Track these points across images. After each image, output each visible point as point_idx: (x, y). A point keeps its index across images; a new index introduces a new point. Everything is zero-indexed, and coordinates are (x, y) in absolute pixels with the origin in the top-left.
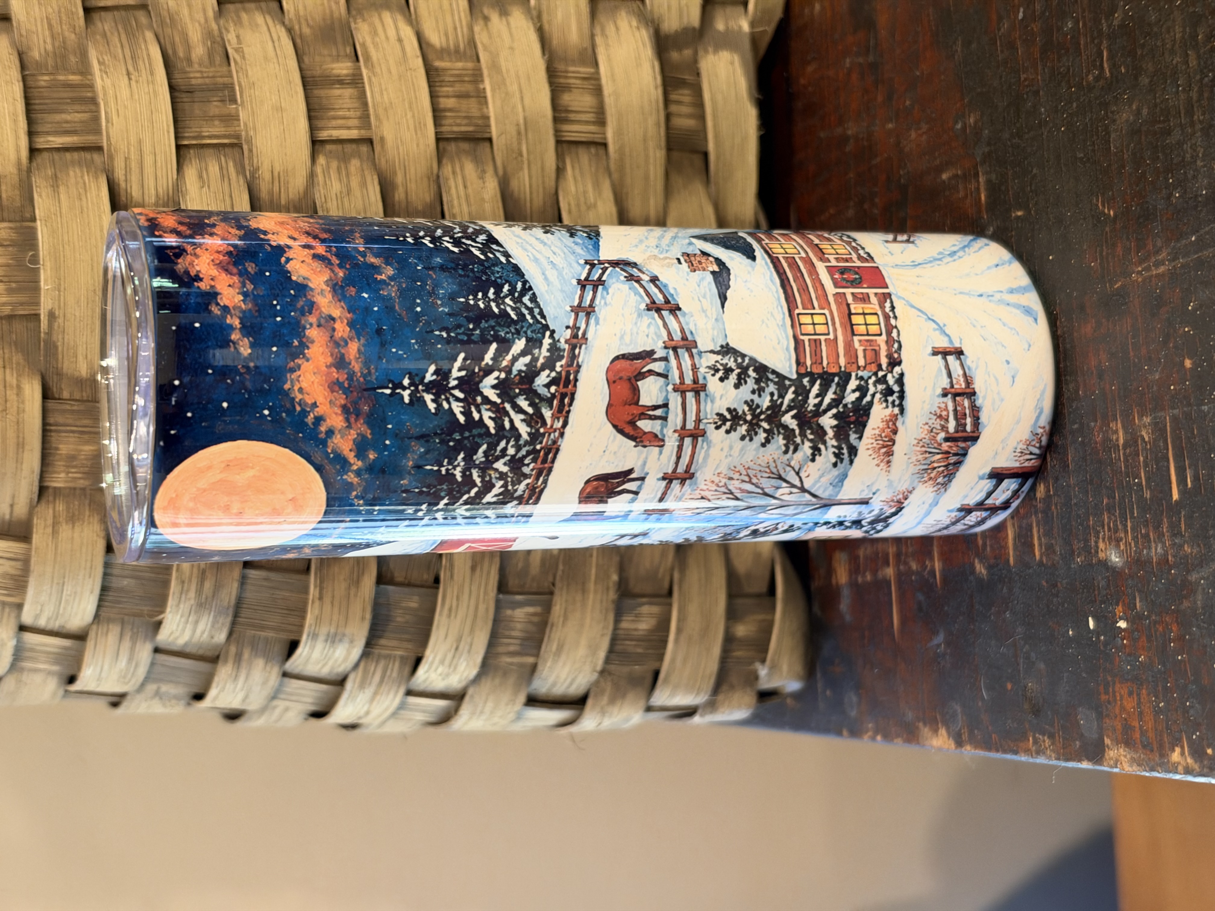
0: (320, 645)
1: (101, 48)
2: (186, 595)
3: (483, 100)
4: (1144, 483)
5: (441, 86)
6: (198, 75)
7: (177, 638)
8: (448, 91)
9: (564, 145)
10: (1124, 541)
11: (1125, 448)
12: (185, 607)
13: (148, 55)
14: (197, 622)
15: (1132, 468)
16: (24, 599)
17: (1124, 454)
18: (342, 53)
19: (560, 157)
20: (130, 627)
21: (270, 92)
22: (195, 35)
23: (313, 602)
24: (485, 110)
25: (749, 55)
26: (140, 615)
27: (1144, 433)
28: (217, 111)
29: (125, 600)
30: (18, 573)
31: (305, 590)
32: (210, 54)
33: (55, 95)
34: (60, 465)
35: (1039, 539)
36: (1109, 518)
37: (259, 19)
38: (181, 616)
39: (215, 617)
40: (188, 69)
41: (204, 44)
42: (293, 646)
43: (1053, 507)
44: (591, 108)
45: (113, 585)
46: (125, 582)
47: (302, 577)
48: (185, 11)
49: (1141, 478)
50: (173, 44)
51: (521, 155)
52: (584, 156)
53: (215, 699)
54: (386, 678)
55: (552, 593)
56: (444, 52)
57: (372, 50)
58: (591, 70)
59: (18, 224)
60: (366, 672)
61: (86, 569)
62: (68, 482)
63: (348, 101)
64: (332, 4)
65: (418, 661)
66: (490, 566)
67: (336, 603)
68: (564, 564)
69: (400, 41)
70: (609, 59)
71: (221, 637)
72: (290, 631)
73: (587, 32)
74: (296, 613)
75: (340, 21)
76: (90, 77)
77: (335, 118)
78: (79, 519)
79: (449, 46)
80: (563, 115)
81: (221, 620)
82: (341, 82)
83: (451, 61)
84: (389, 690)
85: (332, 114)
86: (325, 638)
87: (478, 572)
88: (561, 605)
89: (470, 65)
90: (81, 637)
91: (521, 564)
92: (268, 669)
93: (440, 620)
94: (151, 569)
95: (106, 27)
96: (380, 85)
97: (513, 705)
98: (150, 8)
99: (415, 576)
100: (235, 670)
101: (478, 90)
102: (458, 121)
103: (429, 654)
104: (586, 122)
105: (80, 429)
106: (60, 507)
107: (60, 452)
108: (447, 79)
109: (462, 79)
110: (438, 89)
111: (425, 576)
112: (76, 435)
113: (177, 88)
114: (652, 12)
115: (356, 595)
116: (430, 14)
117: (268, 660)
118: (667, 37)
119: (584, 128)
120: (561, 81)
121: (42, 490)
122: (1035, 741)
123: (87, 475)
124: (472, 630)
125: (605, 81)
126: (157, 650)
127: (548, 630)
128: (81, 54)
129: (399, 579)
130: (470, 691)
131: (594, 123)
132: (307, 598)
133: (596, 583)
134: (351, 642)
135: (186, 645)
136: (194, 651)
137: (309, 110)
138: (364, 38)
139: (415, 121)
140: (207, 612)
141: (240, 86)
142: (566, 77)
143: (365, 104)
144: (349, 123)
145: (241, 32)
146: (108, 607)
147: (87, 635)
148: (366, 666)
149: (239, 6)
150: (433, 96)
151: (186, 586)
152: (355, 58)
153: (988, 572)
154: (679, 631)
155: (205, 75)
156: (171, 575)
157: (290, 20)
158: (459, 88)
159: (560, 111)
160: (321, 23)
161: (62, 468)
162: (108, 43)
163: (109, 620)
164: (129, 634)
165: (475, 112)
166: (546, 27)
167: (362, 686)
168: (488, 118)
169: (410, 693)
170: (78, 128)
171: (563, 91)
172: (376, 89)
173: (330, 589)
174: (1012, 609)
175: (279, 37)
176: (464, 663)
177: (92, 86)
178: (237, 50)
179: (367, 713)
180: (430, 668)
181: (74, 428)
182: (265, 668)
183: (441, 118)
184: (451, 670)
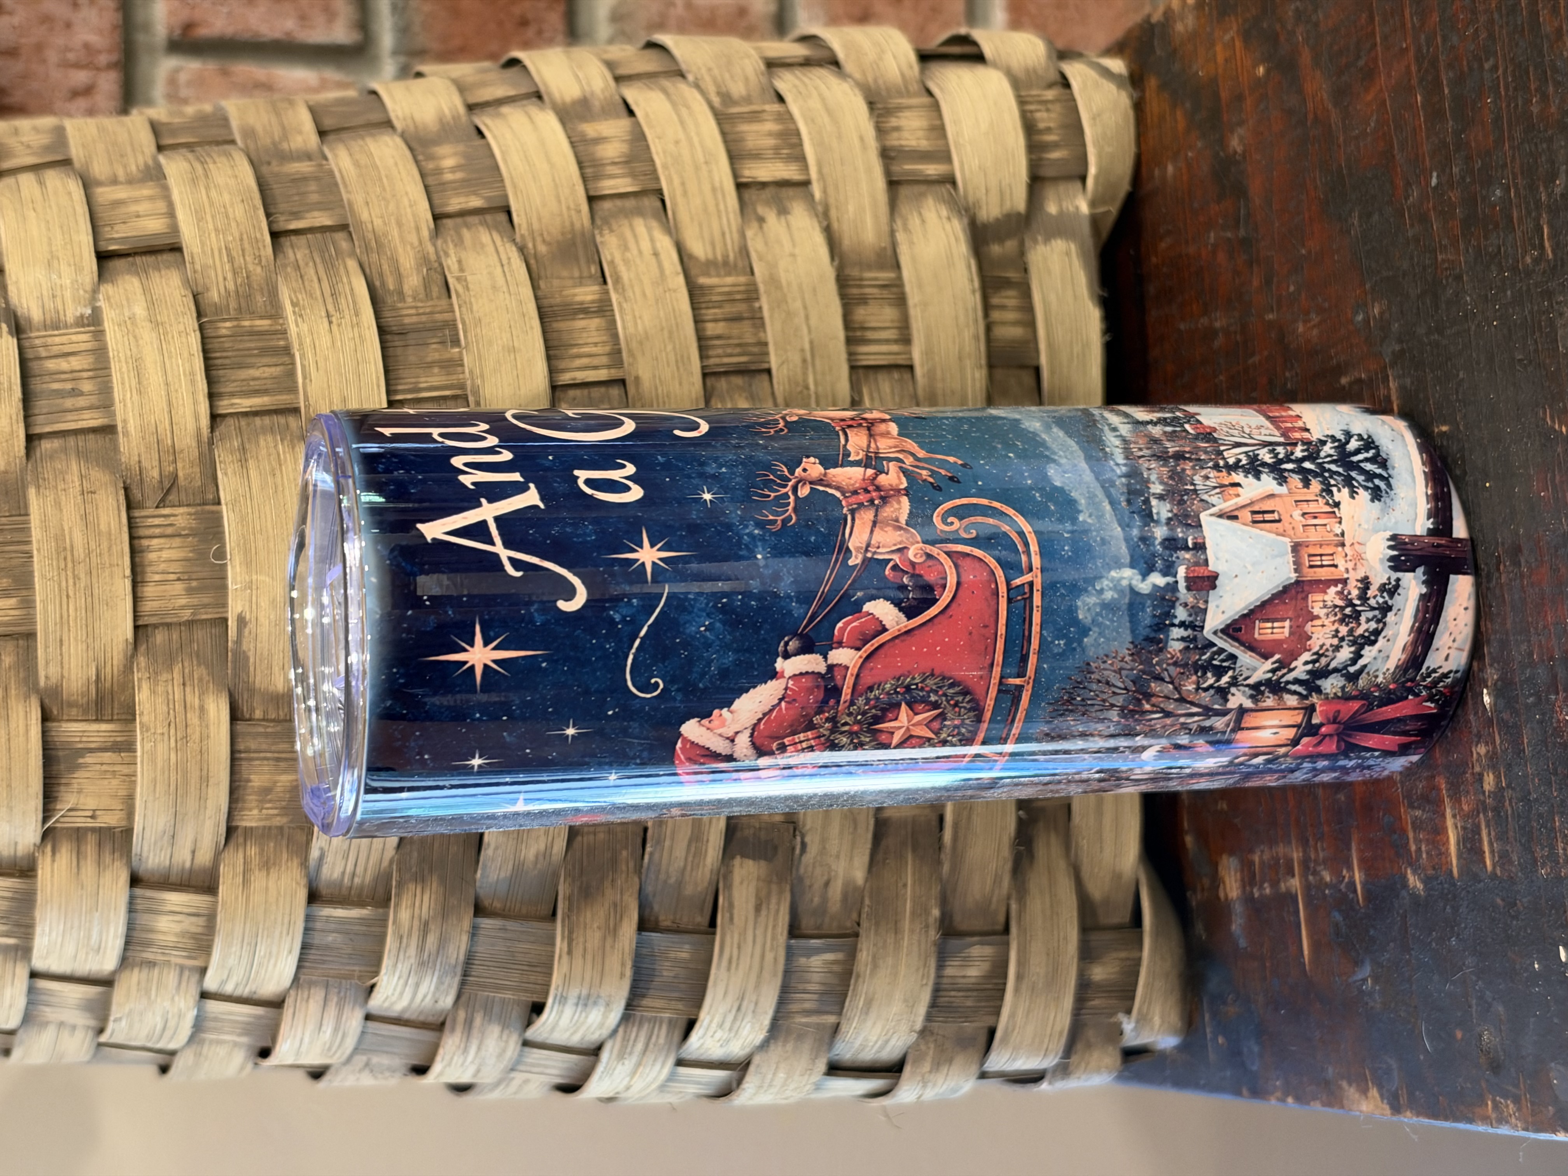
0: (569, 1010)
1: (294, 284)
2: (405, 952)
3: (758, 322)
5: (708, 308)
6: (412, 312)
7: (394, 1002)
8: (715, 314)
9: (861, 371)
12: (403, 967)
13: (351, 288)
14: (417, 985)
16: (208, 961)
18: (585, 274)
19: (855, 386)
20: (336, 992)
21: (500, 329)
22: (407, 261)
23: (560, 957)
24: (762, 335)
25: (1089, 243)
26: (348, 977)
28: (436, 356)
29: (330, 959)
30: (199, 930)
31: (551, 942)
32: (427, 284)
33: (241, 346)
34: (251, 799)
35: (1491, 844)
37: (485, 236)
38: (399, 977)
39: (440, 978)
40: (400, 305)
41: (419, 271)
42: (536, 1010)
43: (1507, 804)
44: (893, 323)
45: (316, 942)
46: (330, 938)
47: (546, 925)
48: (396, 233)
50: (381, 275)
51: (807, 388)
52: (885, 384)
53: (441, 1072)
54: (651, 1046)
55: (857, 935)
56: (710, 266)
57: (622, 269)
58: (892, 275)
59: (199, 508)
60: (625, 1040)
61: (283, 924)
62: (261, 820)
63: (595, 333)
64: (573, 213)
65: (690, 1025)
66: (778, 904)
67: (589, 957)
68: (871, 898)
69: (656, 254)
70: (914, 260)
71: (447, 1001)
72: (533, 992)
73: (885, 228)
74: (538, 969)
75: (583, 234)
76: (281, 321)
77: (580, 356)
78: (274, 864)
79: (716, 258)
80: (859, 334)
81: (447, 980)
82: (584, 311)
83: (718, 276)
84: (655, 1060)
85: (575, 351)
86: (575, 1001)
87: (764, 913)
88: (868, 950)
89: (742, 279)
90: (277, 1004)
91: (816, 900)
92: (505, 1037)
93: (717, 974)
94: (362, 920)
95: (299, 256)
96: (633, 310)
97: (810, 1075)
98: (351, 229)
99: (685, 919)
100: (464, 1040)
101: (752, 310)
102: (729, 351)
103: (704, 1017)
104: (887, 341)
105: (276, 755)
106: (253, 851)
107: (250, 784)
108: (714, 298)
109: (732, 297)
110: (703, 311)
111: (699, 919)
112: (271, 762)
113: (387, 329)
114: (966, 197)
115: (613, 947)
116: (692, 219)
117: (505, 1026)
118: (985, 226)
119: (884, 348)
120: (855, 291)
121: (230, 831)
122: (1496, 1106)
123: (285, 811)
124: (758, 986)
125: (910, 288)
126: (368, 1017)
127: (852, 981)
128: (269, 292)
129: (665, 923)
130: (756, 1060)
131: (896, 341)
132: (553, 952)
133: (912, 921)
134: (608, 1005)
135: (405, 1010)
136: (413, 1017)
137: (547, 348)
138: (612, 254)
139: (676, 355)
140: (430, 972)
141: (464, 323)
142: (861, 286)
143: (615, 336)
144: (596, 361)
145: (463, 255)
146: (310, 968)
147: (283, 1001)
148: (625, 1032)
149: (459, 220)
150: (698, 321)
151: (405, 940)
152: (601, 280)
153: (1425, 886)
154: (1019, 977)
155: (421, 311)
156: (385, 926)
157: (522, 236)
158: (729, 309)
159: (854, 329)
160: (560, 238)
161: (254, 804)
162: (301, 277)
163: (311, 984)
164: (335, 999)
165: (749, 339)
166: (835, 225)
167: (621, 1056)
168: (766, 344)
169: (680, 1063)
170: (269, 386)
171: (858, 304)
172: (628, 318)
173: (581, 940)
174: (1458, 935)
175: (509, 259)
176: (748, 1026)
177: (284, 332)
178: (458, 279)
179: (628, 1088)
180: (705, 1034)
181: (269, 755)
182: (501, 1037)
183: (708, 347)
184: (732, 1035)
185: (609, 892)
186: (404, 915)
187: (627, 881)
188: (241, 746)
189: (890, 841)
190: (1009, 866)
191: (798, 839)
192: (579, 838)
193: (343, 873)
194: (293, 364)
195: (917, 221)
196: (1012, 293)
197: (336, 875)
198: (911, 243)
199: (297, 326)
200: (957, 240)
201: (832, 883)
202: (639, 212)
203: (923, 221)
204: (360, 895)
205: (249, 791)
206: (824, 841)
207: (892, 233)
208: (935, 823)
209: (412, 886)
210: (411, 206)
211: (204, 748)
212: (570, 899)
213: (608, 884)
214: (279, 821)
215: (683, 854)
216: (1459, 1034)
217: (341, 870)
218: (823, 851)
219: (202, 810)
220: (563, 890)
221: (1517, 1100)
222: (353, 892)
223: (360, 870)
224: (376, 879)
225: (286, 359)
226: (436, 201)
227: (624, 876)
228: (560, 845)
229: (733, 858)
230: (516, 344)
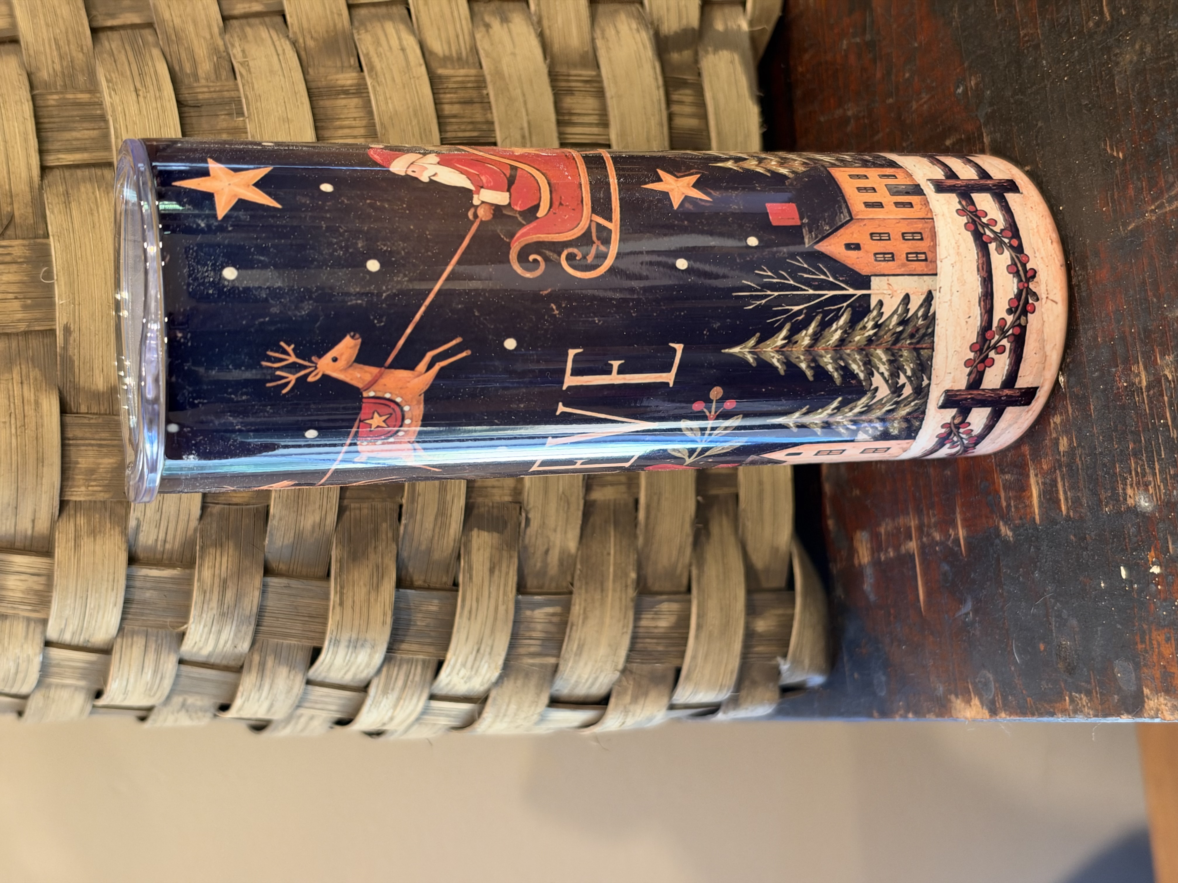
0: (342, 651)
1: (109, 66)
2: (208, 604)
3: (487, 105)
4: (1170, 423)
5: (445, 93)
6: (206, 90)
7: (201, 649)
8: (451, 98)
10: (1152, 485)
11: (1148, 390)
12: (207, 617)
13: (156, 72)
14: (220, 632)
15: (1157, 409)
16: (48, 615)
17: (1148, 396)
18: (346, 64)
20: (154, 638)
21: (277, 104)
22: (201, 51)
23: (334, 608)
24: (489, 115)
25: (749, 54)
26: (163, 627)
27: (1167, 372)
28: (224, 125)
29: (148, 612)
30: (40, 588)
31: (327, 598)
32: (217, 69)
33: (66, 114)
34: (79, 478)
35: (1065, 493)
36: (1136, 463)
37: (264, 33)
38: (204, 627)
39: (238, 626)
40: (195, 85)
41: (210, 59)
42: (316, 653)
43: (1078, 459)
44: (594, 110)
45: (136, 597)
47: (322, 584)
48: (191, 28)
49: (1166, 419)
50: (180, 62)
53: (240, 709)
54: (409, 682)
55: (571, 593)
56: (446, 60)
57: (376, 60)
58: (594, 73)
59: (32, 241)
60: (388, 677)
61: (108, 581)
62: (88, 495)
63: (354, 110)
64: (336, 16)
65: (440, 664)
66: (508, 567)
67: (357, 609)
68: (582, 563)
69: (403, 50)
70: (610, 60)
71: (244, 646)
72: (312, 639)
73: (587, 37)
74: (317, 620)
75: (344, 31)
76: (98, 95)
77: (342, 127)
78: (100, 532)
79: (451, 55)
80: (566, 118)
81: (244, 628)
82: (345, 92)
83: (454, 68)
84: (413, 695)
85: (338, 123)
86: (346, 644)
87: (497, 573)
88: (580, 605)
89: (473, 72)
90: (106, 651)
91: (539, 565)
92: (292, 677)
93: (460, 622)
94: (173, 580)
95: (113, 47)
96: (385, 93)
97: (537, 706)
98: (156, 26)
99: (434, 579)
100: (259, 679)
101: (481, 96)
102: (463, 127)
103: (450, 657)
104: (590, 125)
105: (99, 442)
106: (82, 521)
107: (79, 466)
108: (451, 86)
109: (463, 85)
110: (442, 96)
111: (444, 579)
112: (95, 448)
113: (185, 103)
114: (651, 13)
115: (376, 600)
116: (432, 24)
117: (292, 667)
118: (667, 38)
119: (587, 130)
120: (563, 84)
121: (63, 504)
122: (1072, 700)
123: (107, 488)
124: (493, 632)
125: (607, 83)
126: (181, 662)
127: (568, 630)
128: (89, 74)
129: (418, 582)
130: (493, 694)
131: (597, 125)
132: (328, 606)
133: (614, 581)
134: (373, 647)
135: (210, 655)
136: (218, 661)
137: (315, 121)
138: (367, 49)
139: (420, 128)
140: (229, 621)
141: (247, 98)
142: (568, 81)
143: (370, 113)
144: (356, 132)
145: (247, 47)
146: (131, 619)
147: (112, 649)
148: (388, 671)
149: (244, 21)
150: (437, 103)
151: (208, 594)
152: (359, 69)
153: (1014, 534)
154: (699, 627)
155: (212, 89)
156: (193, 585)
157: (295, 33)
158: (463, 94)
159: (563, 114)
160: (325, 35)
161: (81, 482)
162: (115, 61)
163: (133, 633)
164: (154, 646)
165: (479, 117)
166: (547, 32)
167: (385, 692)
168: (492, 123)
169: (432, 697)
170: (88, 146)
171: (566, 94)
172: (381, 98)
173: (351, 594)
174: (1040, 568)
175: (284, 50)
176: (486, 666)
177: (100, 104)
178: (242, 64)
179: (392, 719)
180: (452, 671)
181: (93, 442)
182: (289, 676)
183: (446, 124)
184: (473, 673)
185: (372, 556)
186: (207, 574)
187: (387, 547)
188: (70, 435)
189: (596, 519)
190: (690, 539)
191: (524, 515)
192: (348, 513)
193: (157, 540)
194: (108, 128)
195: (613, 32)
196: (688, 91)
197: (150, 542)
198: (608, 49)
199: (111, 97)
200: (644, 47)
201: (550, 552)
202: (390, 17)
203: (618, 32)
204: (171, 559)
205: (77, 471)
206: (544, 516)
207: (593, 40)
208: (631, 505)
209: (212, 551)
210: (204, 9)
211: (39, 435)
212: (341, 561)
213: (371, 550)
214: (102, 496)
215: (432, 526)
216: (1042, 647)
217: (155, 537)
218: (543, 525)
219: (39, 486)
220: (334, 554)
221: (1088, 693)
222: (165, 557)
223: (170, 538)
224: (184, 545)
225: (102, 124)
226: (225, 6)
227: (384, 543)
228: (332, 517)
229: (471, 530)
230: (289, 116)
